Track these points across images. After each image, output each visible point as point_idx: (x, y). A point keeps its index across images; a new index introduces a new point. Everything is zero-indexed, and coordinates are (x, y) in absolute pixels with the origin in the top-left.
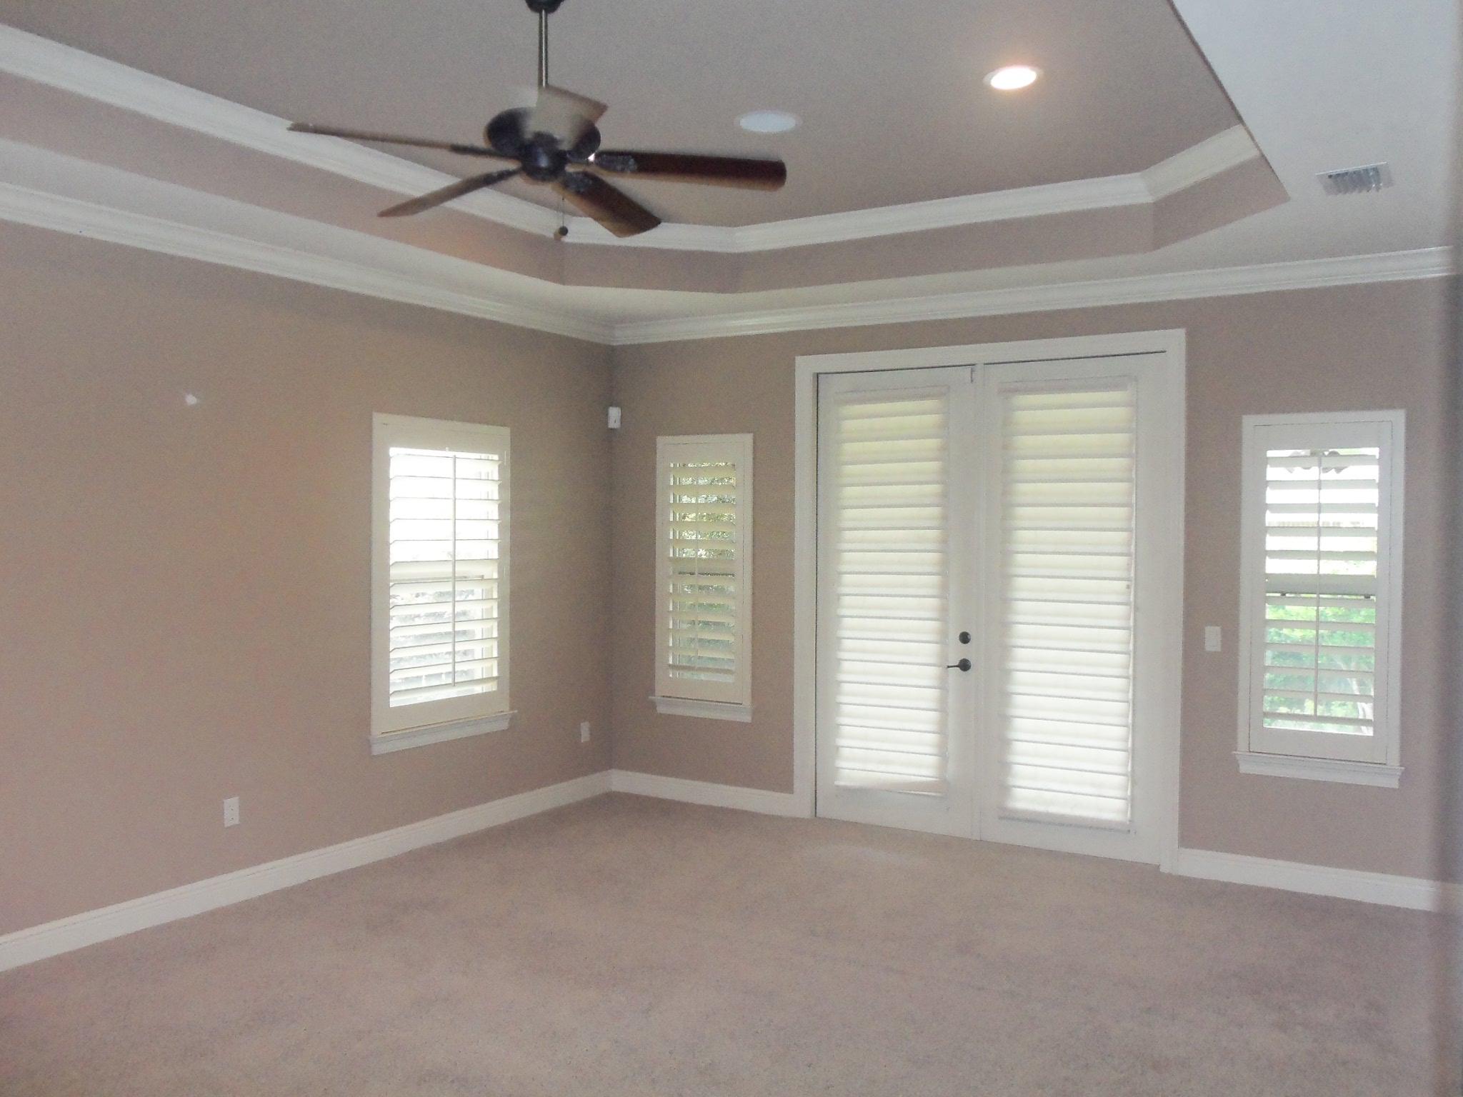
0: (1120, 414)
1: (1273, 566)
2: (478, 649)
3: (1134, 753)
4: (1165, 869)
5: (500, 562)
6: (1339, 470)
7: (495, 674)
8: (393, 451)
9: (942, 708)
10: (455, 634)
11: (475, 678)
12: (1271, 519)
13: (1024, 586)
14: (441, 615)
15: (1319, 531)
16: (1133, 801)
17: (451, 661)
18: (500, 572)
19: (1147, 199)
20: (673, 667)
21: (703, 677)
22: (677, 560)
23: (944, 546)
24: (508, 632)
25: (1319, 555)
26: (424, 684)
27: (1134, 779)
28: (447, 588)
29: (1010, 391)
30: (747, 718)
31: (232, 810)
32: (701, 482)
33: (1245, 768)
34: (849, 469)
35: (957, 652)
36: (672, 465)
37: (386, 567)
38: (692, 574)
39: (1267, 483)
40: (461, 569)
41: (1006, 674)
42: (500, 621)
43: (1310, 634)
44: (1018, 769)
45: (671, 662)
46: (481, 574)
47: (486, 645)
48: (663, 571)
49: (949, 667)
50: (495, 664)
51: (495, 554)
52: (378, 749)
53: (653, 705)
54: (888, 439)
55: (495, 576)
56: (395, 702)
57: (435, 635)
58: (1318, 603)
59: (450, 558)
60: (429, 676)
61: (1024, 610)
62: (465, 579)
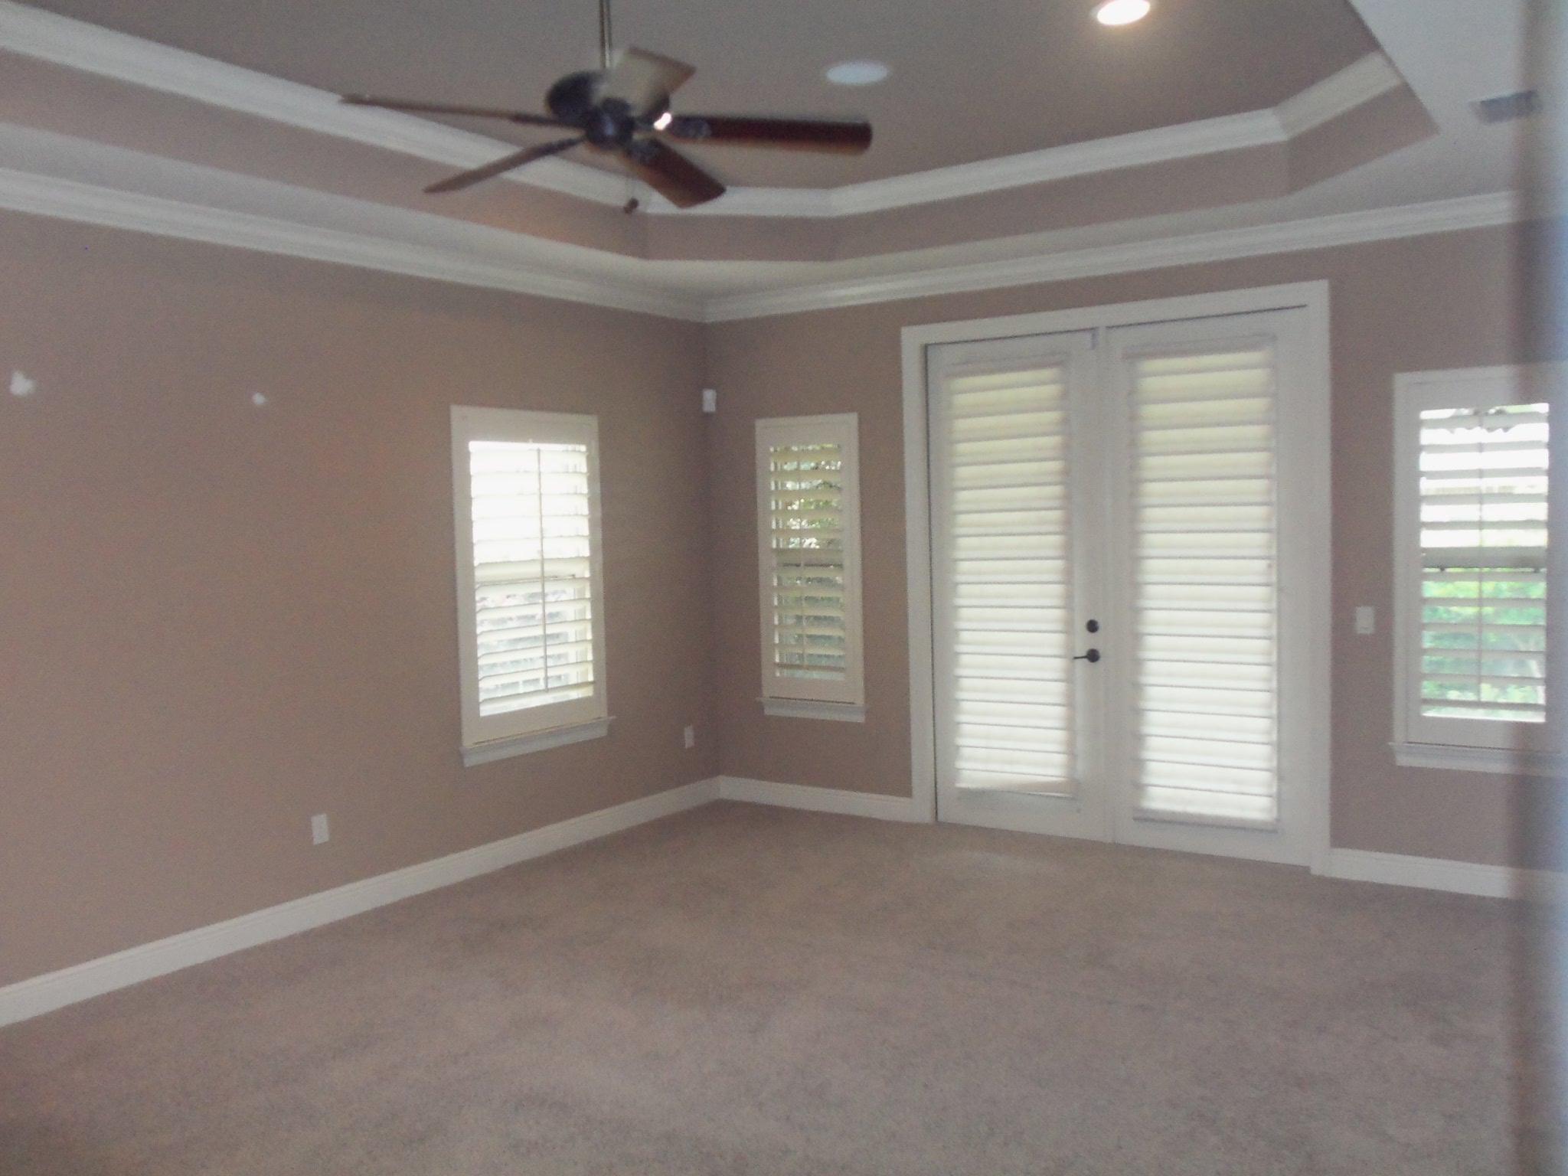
0: (1257, 377)
1: (1429, 540)
2: (572, 653)
3: (1280, 747)
4: (1317, 870)
5: (591, 559)
6: (1506, 429)
7: (591, 678)
8: (474, 446)
9: (1070, 703)
10: (546, 637)
11: (570, 683)
12: (1426, 486)
13: (1154, 568)
14: (533, 617)
15: (1481, 498)
16: (1279, 799)
17: (543, 666)
18: (592, 571)
19: (1280, 137)
20: (781, 666)
21: (816, 675)
22: (779, 551)
23: (1067, 526)
24: (603, 634)
25: (1481, 525)
26: (521, 690)
27: (1281, 775)
28: (537, 589)
29: (1135, 355)
30: (860, 719)
31: (320, 828)
32: (803, 467)
33: (1403, 760)
34: (962, 447)
35: (1084, 642)
36: (772, 450)
37: (470, 568)
38: (798, 565)
39: (1421, 448)
40: (549, 569)
41: (1137, 664)
42: (594, 623)
43: (1470, 611)
44: (1152, 766)
45: (777, 660)
46: (572, 573)
47: (580, 648)
48: (767, 562)
49: (1076, 658)
50: (590, 668)
51: (587, 553)
52: (470, 761)
53: (760, 707)
54: (1002, 413)
55: (587, 574)
56: (486, 710)
57: (529, 638)
58: (1481, 578)
59: (537, 557)
60: (526, 682)
61: (1155, 595)
62: (556, 578)
